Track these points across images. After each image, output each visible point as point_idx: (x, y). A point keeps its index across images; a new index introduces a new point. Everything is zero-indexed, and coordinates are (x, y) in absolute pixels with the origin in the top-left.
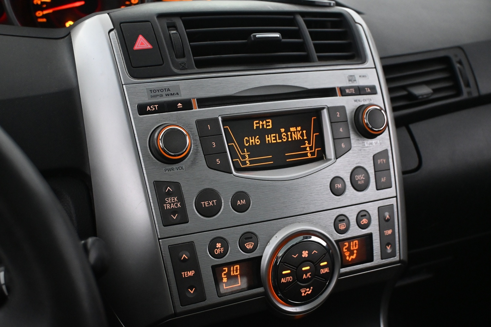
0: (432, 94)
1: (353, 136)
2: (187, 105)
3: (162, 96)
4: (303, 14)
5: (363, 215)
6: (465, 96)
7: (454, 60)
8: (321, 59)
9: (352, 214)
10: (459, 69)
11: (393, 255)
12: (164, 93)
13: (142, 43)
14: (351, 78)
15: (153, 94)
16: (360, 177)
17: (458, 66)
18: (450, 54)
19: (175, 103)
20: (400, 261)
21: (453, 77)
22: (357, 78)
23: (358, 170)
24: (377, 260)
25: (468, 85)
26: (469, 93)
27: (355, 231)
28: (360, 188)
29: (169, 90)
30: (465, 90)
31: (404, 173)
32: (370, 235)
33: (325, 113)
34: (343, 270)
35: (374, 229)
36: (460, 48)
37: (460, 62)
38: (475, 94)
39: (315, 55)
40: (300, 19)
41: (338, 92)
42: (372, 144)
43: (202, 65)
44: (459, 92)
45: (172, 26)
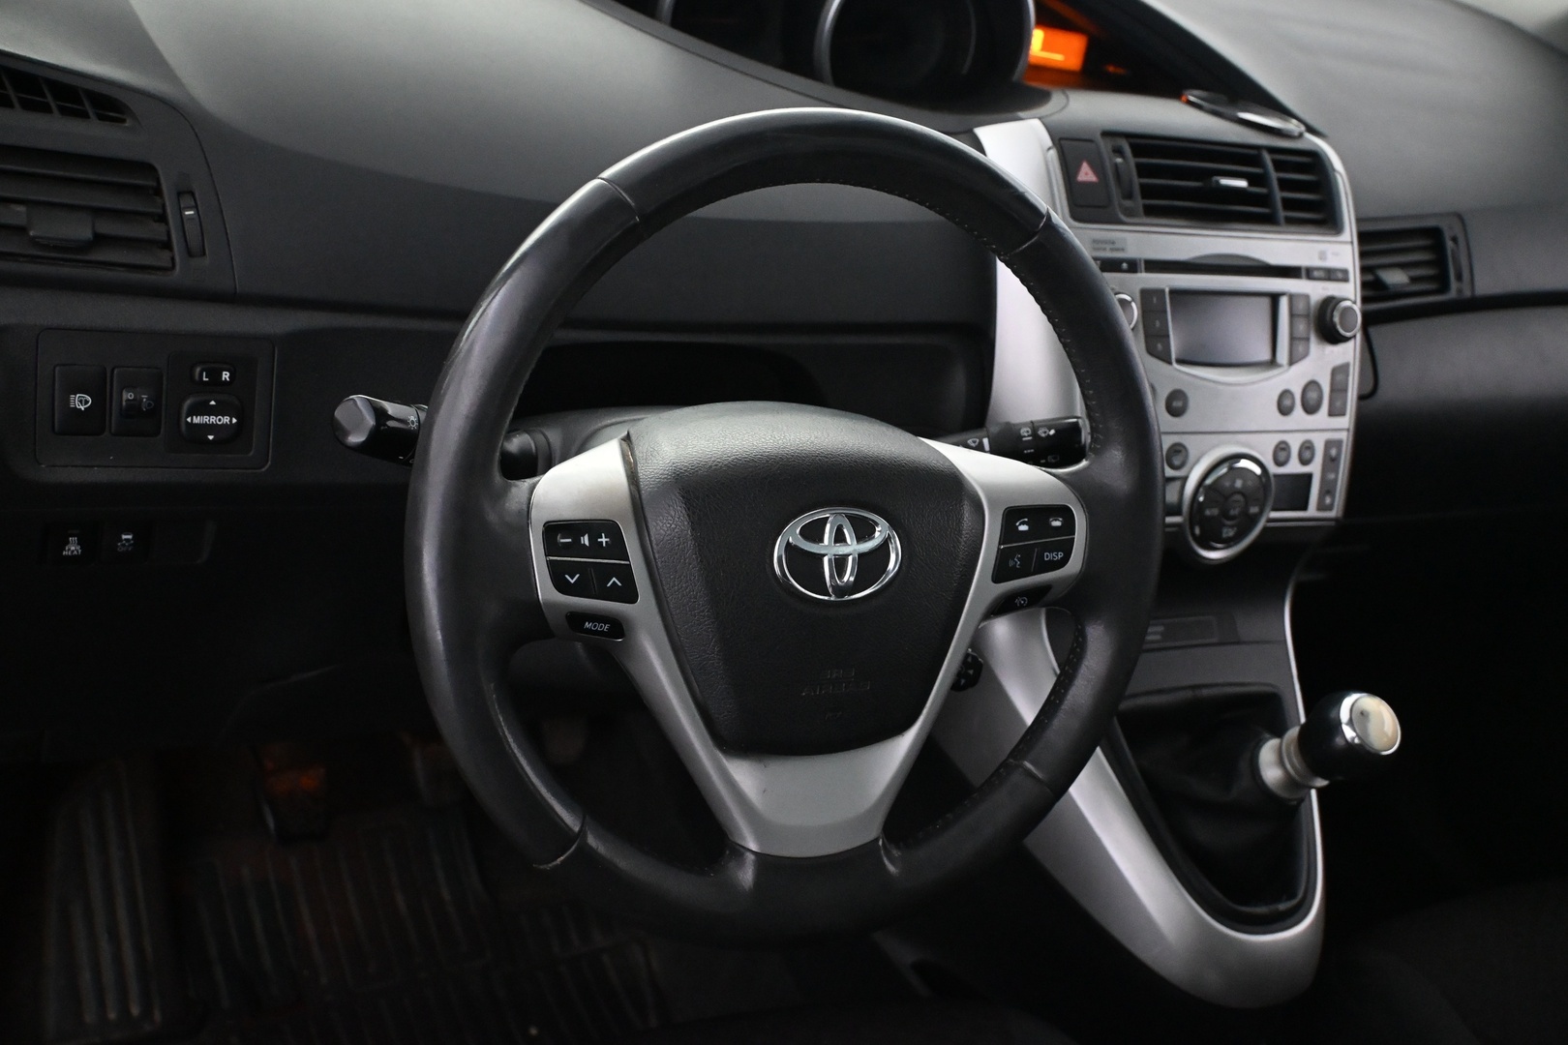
0: (1408, 285)
1: (1313, 338)
2: (1133, 266)
3: (1105, 249)
4: (1272, 150)
5: (1307, 448)
6: (1452, 294)
7: (1447, 235)
8: (1290, 221)
9: (1295, 443)
10: (1452, 251)
11: (1330, 508)
12: (1108, 247)
13: (1086, 174)
14: (1322, 256)
15: (1096, 246)
16: (1312, 395)
17: (1450, 244)
18: (1443, 225)
19: (1120, 261)
20: (1336, 520)
21: (1440, 261)
22: (1329, 255)
23: (1312, 385)
24: (1312, 511)
25: (1459, 277)
26: (1460, 291)
27: (1294, 467)
28: (1310, 409)
29: (1113, 243)
30: (1454, 285)
31: (1361, 398)
32: (1309, 477)
33: (1284, 303)
34: (1274, 515)
35: (1315, 468)
36: (1460, 217)
37: (1455, 240)
38: (1467, 293)
39: (1282, 214)
40: (1267, 158)
41: (1303, 273)
42: (1332, 352)
43: (1151, 211)
44: (1444, 287)
45: (1118, 151)
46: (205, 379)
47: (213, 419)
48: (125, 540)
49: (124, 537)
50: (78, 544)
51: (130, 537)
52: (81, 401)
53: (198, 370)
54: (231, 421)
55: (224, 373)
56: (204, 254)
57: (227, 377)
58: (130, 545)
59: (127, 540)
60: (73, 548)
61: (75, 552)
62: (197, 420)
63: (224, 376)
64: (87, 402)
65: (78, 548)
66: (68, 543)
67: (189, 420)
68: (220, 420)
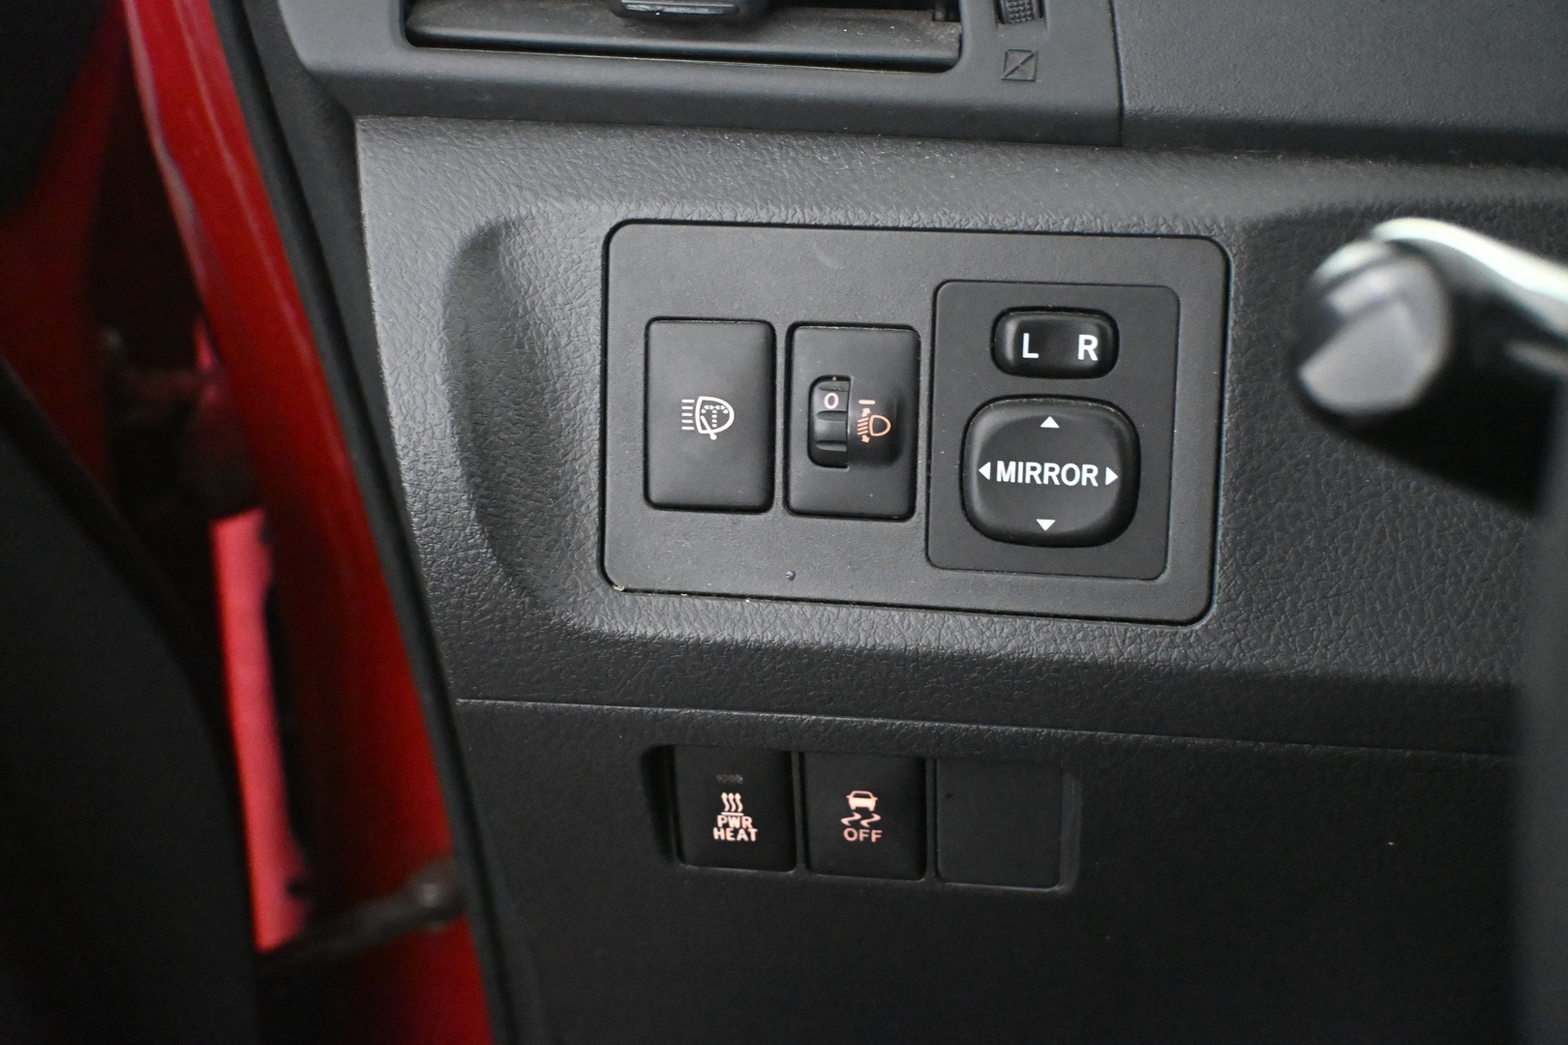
46: (1026, 354)
47: (1051, 473)
48: (859, 810)
49: (855, 802)
50: (746, 812)
51: (870, 803)
52: (708, 415)
53: (1011, 328)
54: (1101, 477)
55: (1082, 338)
56: (1042, 13)
57: (1092, 349)
58: (874, 826)
59: (864, 812)
60: (734, 823)
61: (742, 835)
62: (1007, 473)
63: (1082, 347)
64: (722, 418)
65: (748, 822)
66: (720, 808)
67: (986, 470)
68: (1071, 474)
